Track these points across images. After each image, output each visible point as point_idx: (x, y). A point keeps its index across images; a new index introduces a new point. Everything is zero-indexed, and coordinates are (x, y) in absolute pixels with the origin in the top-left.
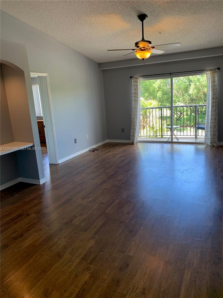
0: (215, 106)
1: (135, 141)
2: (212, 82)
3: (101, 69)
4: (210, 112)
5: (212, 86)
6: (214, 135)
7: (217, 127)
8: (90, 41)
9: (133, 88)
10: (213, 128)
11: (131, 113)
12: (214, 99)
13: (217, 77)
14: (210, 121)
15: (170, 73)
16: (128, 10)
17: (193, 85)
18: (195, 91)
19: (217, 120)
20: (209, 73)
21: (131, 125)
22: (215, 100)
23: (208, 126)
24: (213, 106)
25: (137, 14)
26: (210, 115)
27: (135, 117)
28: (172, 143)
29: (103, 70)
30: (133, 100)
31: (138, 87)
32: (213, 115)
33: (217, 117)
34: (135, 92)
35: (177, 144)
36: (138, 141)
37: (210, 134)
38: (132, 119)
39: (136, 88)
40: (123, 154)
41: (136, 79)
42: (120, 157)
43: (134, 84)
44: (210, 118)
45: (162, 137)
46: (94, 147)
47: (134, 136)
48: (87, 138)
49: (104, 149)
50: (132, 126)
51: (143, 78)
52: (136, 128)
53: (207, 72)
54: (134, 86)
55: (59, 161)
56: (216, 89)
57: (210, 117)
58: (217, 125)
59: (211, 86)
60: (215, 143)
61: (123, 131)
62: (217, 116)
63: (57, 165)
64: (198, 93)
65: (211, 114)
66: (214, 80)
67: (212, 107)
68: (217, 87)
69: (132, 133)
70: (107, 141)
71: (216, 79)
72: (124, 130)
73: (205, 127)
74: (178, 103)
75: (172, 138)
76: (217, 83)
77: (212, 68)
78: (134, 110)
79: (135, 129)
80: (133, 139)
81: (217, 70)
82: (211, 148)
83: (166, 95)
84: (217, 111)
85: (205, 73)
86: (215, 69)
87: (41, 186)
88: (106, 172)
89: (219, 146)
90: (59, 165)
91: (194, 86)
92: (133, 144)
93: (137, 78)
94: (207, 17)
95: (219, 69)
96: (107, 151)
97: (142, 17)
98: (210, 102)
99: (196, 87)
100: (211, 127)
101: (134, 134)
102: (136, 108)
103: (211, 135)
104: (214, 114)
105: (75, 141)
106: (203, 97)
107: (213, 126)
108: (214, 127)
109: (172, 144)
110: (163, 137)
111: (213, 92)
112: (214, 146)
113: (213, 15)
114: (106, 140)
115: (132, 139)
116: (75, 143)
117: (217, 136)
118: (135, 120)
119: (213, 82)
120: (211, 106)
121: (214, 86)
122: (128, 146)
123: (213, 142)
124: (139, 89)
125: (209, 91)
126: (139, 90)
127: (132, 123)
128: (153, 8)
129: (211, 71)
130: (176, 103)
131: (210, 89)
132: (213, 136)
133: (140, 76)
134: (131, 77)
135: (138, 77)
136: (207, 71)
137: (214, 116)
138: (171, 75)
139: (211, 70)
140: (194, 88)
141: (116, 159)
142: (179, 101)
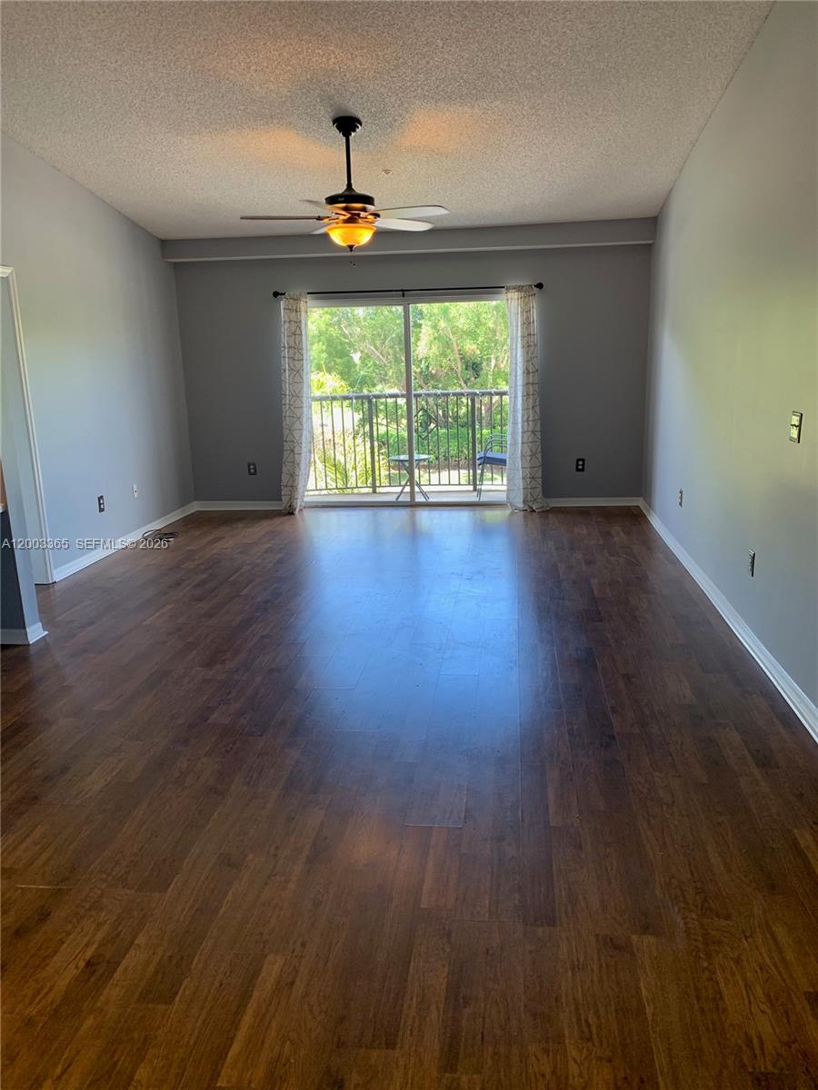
0: (533, 395)
1: (298, 504)
2: (524, 323)
3: (170, 260)
4: (520, 412)
5: (523, 337)
6: (533, 478)
7: (539, 456)
8: (156, 169)
9: (285, 329)
10: (528, 458)
11: (282, 412)
12: (528, 373)
13: (535, 311)
14: (520, 438)
15: (402, 290)
16: (308, 99)
17: (429, 329)
18: (435, 350)
19: (538, 434)
20: (514, 295)
21: (281, 451)
22: (533, 376)
23: (514, 453)
24: (528, 394)
25: (331, 115)
26: (520, 420)
27: (297, 425)
28: (413, 505)
29: (175, 263)
30: (285, 370)
31: (303, 326)
32: (528, 420)
33: (538, 428)
34: (292, 344)
35: (428, 508)
36: (306, 502)
37: (521, 476)
38: (286, 432)
39: (295, 331)
40: (272, 542)
41: (295, 300)
42: (266, 552)
43: (289, 317)
44: (520, 431)
45: (374, 492)
46: (157, 525)
47: (293, 488)
48: (136, 495)
49: (198, 533)
50: (286, 454)
51: (317, 299)
52: (300, 461)
53: (509, 295)
54: (287, 325)
55: (54, 572)
56: (535, 345)
57: (520, 425)
58: (539, 450)
59: (519, 334)
60: (535, 500)
61: (252, 471)
62: (539, 425)
63: (49, 588)
64: (444, 354)
65: (523, 416)
66: (528, 318)
67: (525, 398)
68: (537, 339)
69: (285, 478)
70: (195, 507)
71: (535, 314)
72: (255, 469)
73: (507, 457)
74: (379, 387)
75: (412, 493)
76: (535, 328)
77: (519, 284)
78: (290, 401)
79: (295, 464)
80: (292, 497)
81: (535, 289)
82: (525, 517)
83: (341, 358)
84: (537, 409)
85: (504, 296)
86: (531, 286)
87: (32, 651)
88: (243, 593)
89: (548, 511)
90: (56, 586)
91: (431, 331)
92: (293, 514)
93: (297, 300)
94: (519, 146)
95: (540, 286)
96: (210, 538)
97: (347, 124)
98: (520, 383)
99: (436, 335)
100: (522, 456)
101: (294, 481)
102: (297, 396)
103: (524, 478)
104: (530, 419)
105: (100, 504)
106: (460, 368)
107: (529, 453)
108: (533, 455)
109: (414, 509)
110: (378, 490)
111: (527, 353)
112: (534, 511)
113: (534, 144)
114: (190, 502)
115: (288, 498)
116: (101, 510)
117: (540, 481)
118: (296, 434)
119: (527, 323)
120: (523, 393)
121: (529, 335)
122: (277, 521)
123: (529, 498)
124: (303, 333)
125: (517, 349)
126: (304, 338)
127: (285, 444)
128: (382, 106)
129: (519, 291)
130: (374, 385)
131: (519, 346)
132: (528, 480)
133: (309, 293)
134: (276, 294)
135: (301, 295)
136: (508, 289)
137: (530, 423)
138: (404, 294)
139: (519, 289)
140: (432, 338)
141: (257, 559)
142: (384, 380)
